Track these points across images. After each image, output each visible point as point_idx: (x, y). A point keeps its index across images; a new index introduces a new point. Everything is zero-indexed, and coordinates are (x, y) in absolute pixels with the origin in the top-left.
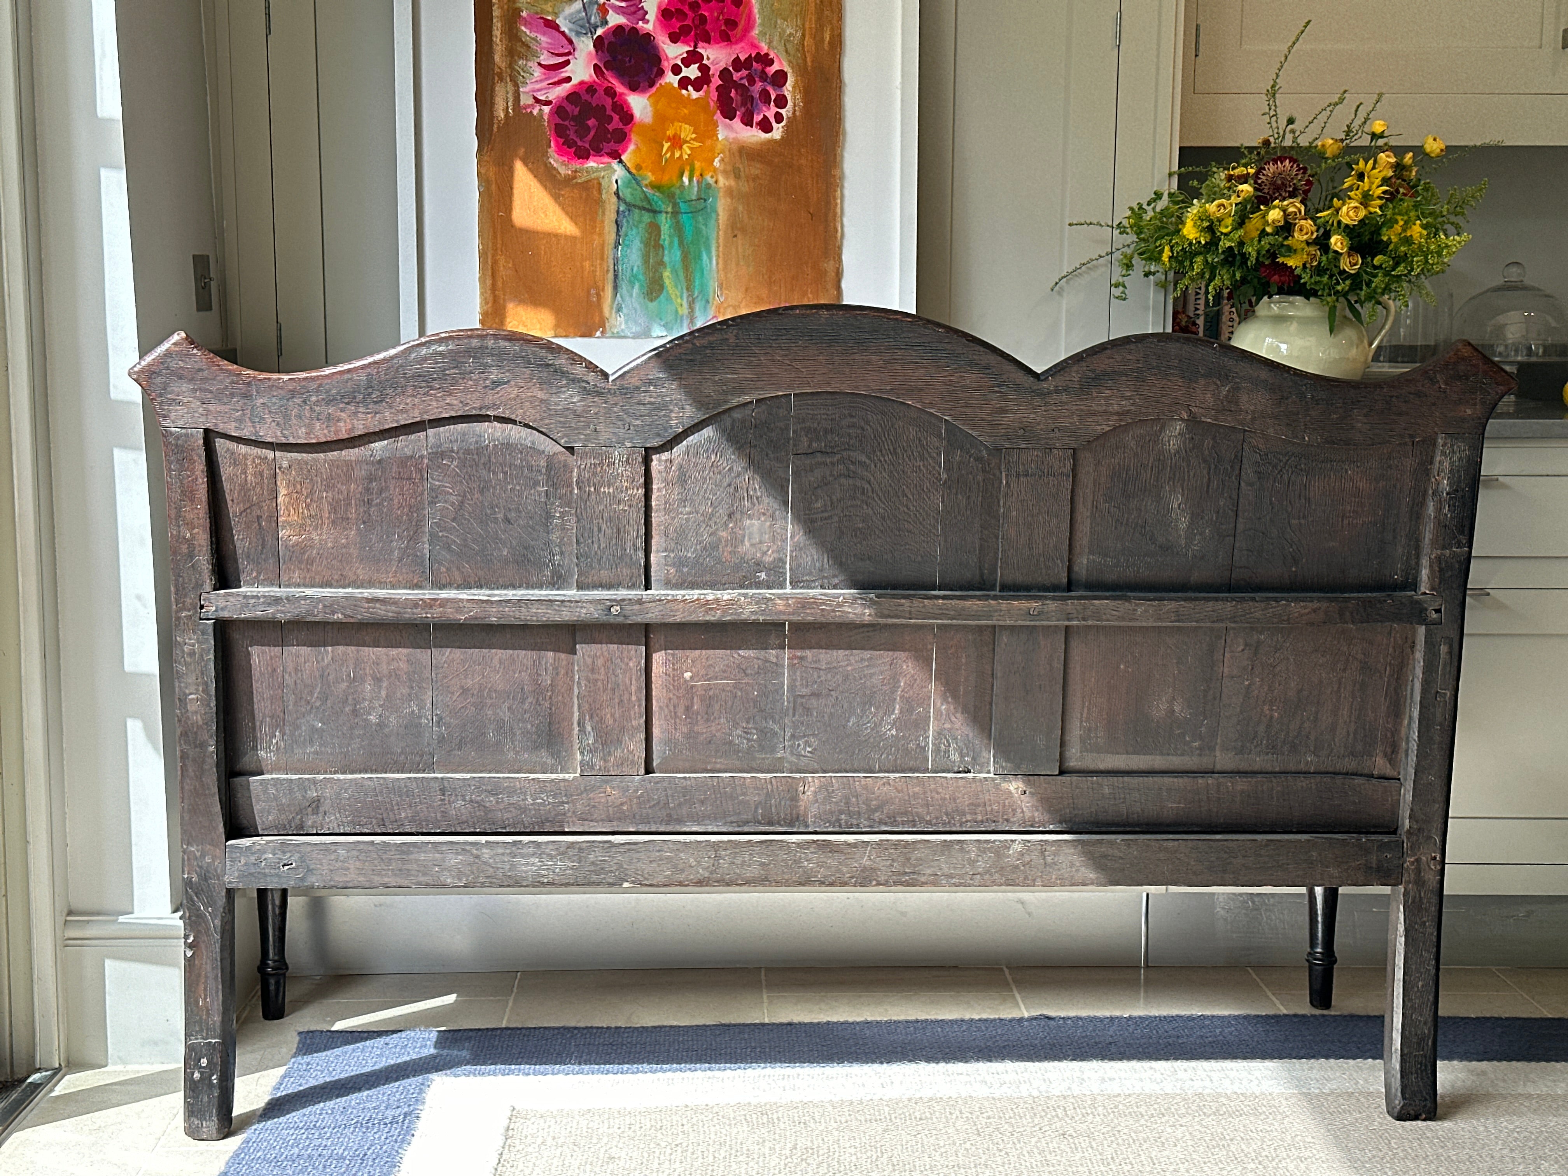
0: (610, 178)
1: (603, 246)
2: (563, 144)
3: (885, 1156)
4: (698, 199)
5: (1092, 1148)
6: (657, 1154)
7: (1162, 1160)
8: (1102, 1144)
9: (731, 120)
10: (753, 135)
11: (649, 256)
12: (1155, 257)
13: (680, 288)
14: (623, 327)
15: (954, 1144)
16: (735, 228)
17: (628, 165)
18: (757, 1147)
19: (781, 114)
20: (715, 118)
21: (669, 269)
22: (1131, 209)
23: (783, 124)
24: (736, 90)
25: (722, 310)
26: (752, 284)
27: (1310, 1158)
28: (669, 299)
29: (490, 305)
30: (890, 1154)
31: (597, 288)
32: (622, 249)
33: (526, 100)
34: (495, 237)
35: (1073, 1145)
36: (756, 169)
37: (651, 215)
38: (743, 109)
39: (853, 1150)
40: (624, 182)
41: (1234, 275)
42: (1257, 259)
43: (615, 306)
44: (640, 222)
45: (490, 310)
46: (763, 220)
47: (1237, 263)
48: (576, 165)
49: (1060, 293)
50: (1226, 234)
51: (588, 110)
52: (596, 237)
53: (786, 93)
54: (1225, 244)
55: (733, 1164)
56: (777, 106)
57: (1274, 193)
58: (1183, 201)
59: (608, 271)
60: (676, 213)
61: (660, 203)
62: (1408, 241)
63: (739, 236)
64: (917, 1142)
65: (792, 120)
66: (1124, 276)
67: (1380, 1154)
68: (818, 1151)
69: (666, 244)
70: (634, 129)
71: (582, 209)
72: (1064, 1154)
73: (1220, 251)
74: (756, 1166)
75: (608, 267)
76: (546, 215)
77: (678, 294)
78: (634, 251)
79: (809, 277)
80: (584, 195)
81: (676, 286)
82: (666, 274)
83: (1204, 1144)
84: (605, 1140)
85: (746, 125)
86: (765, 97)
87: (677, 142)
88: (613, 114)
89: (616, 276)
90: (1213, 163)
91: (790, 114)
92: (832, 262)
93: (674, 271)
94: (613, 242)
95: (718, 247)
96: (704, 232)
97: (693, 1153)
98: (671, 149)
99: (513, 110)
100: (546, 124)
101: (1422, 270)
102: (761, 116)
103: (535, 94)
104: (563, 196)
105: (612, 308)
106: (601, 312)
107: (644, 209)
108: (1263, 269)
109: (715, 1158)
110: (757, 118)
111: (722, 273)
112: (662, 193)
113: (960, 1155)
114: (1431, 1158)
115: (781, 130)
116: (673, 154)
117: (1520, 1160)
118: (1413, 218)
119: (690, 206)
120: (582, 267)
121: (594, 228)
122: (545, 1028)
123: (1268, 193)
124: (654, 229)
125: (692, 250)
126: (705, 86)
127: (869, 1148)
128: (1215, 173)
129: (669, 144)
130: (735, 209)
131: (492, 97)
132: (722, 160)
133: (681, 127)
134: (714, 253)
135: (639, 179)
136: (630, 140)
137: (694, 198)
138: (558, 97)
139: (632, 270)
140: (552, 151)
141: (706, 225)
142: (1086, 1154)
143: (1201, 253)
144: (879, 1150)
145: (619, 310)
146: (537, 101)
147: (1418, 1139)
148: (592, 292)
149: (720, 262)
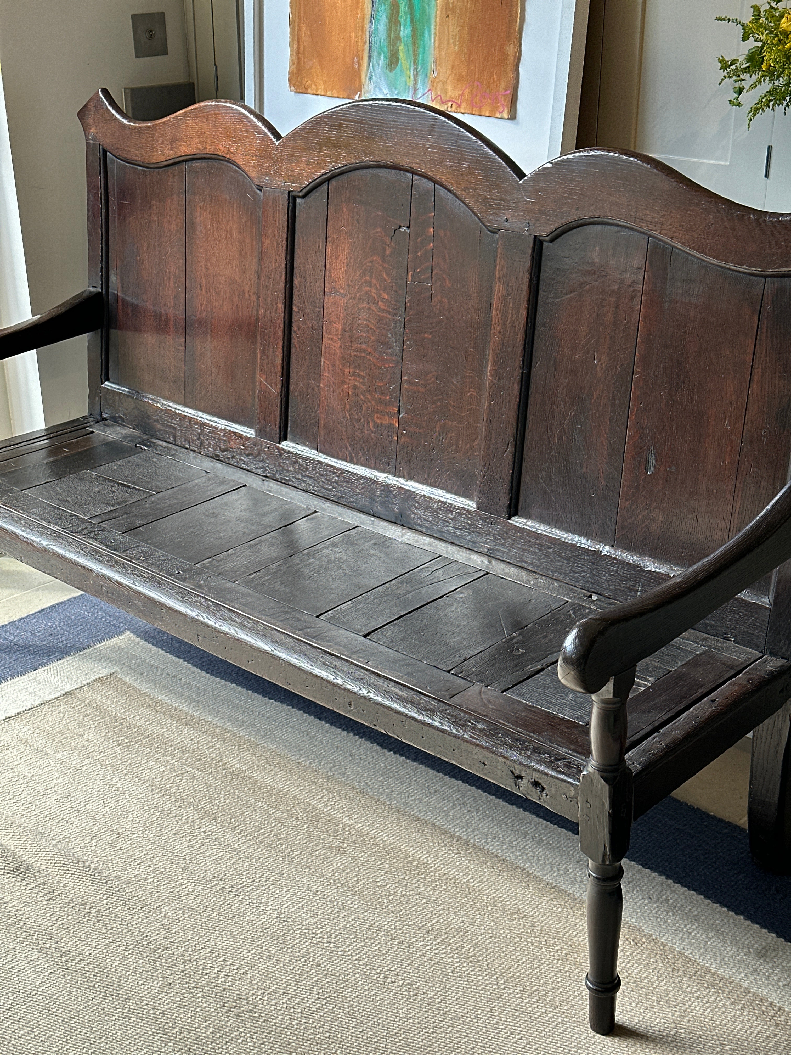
1: (363, 19)
11: (391, 31)
13: (409, 61)
14: (372, 92)
16: (448, 9)
21: (402, 44)
25: (435, 84)
26: (457, 63)
28: (402, 70)
29: (295, 66)
31: (358, 57)
32: (375, 22)
43: (369, 74)
45: (295, 70)
52: (360, 11)
59: (366, 42)
63: (451, 17)
69: (402, 20)
75: (366, 38)
77: (408, 66)
78: (382, 25)
79: (496, 59)
81: (407, 59)
82: (401, 48)
89: (370, 47)
92: (512, 46)
93: (406, 45)
94: (370, 16)
95: (436, 26)
96: (427, 11)
105: (366, 76)
106: (360, 77)
111: (437, 51)
120: (350, 37)
124: (395, 7)
125: (418, 27)
134: (433, 31)
139: (380, 42)
145: (371, 77)
148: (355, 60)
149: (437, 38)
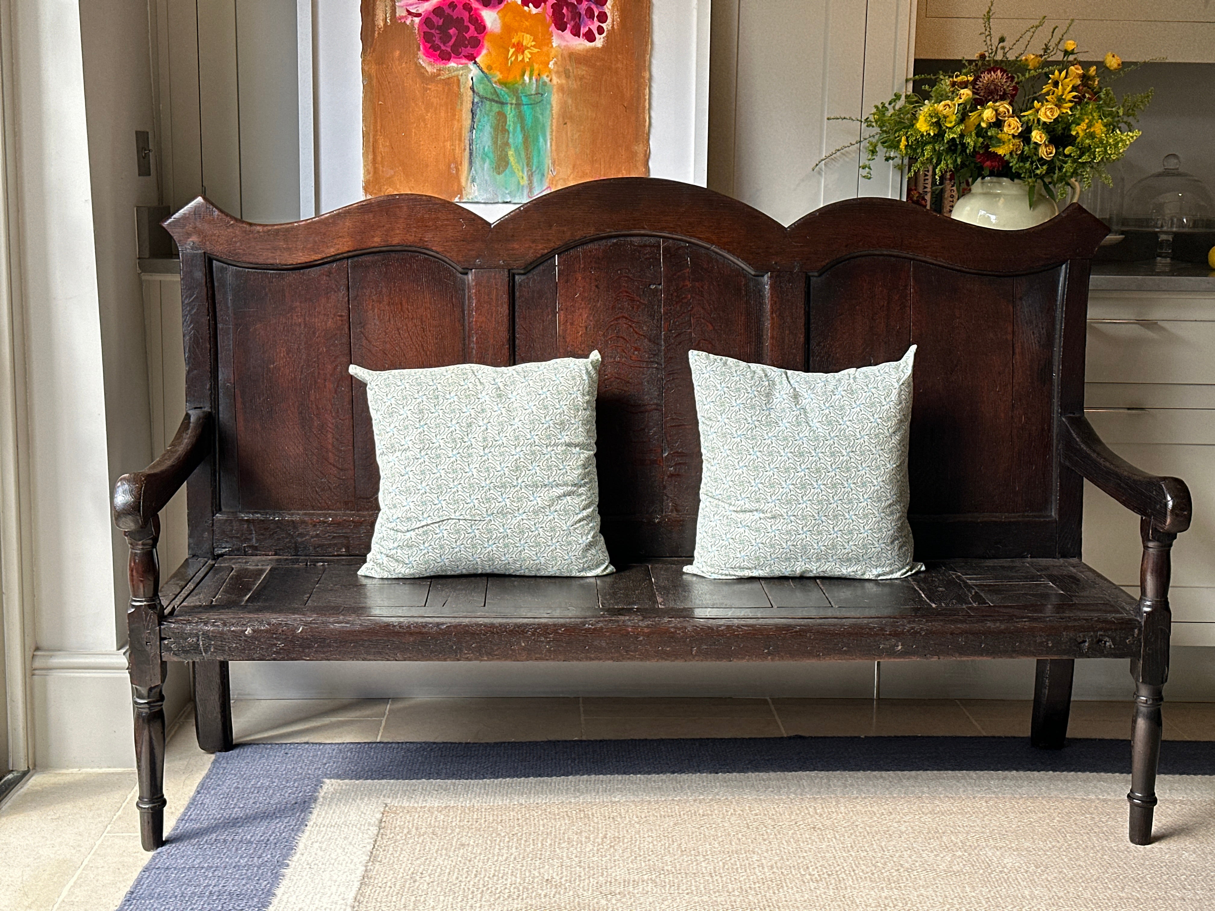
0: (467, 76)
1: (461, 129)
2: (430, 48)
3: (675, 844)
4: (536, 94)
5: (835, 838)
6: (498, 842)
7: (889, 848)
8: (844, 836)
9: (563, 31)
10: (580, 44)
11: (497, 138)
12: (895, 146)
13: (521, 164)
14: (476, 194)
15: (729, 835)
16: (566, 117)
17: (482, 65)
18: (576, 837)
19: (602, 27)
20: (550, 29)
21: (513, 149)
22: (876, 107)
23: (604, 35)
24: (567, 8)
25: (554, 182)
26: (578, 163)
27: (1004, 847)
28: (513, 173)
29: (371, 175)
30: (679, 842)
31: (456, 163)
32: (476, 132)
33: (401, 12)
34: (376, 122)
35: (821, 837)
36: (582, 71)
37: (500, 105)
38: (572, 23)
39: (650, 839)
40: (478, 79)
41: (956, 160)
42: (974, 147)
43: (470, 177)
44: (491, 111)
45: (371, 179)
46: (588, 111)
47: (959, 151)
48: (440, 65)
49: (819, 173)
50: (950, 128)
51: (450, 21)
52: (456, 123)
53: (607, 11)
54: (949, 136)
55: (557, 849)
56: (599, 21)
57: (988, 96)
58: (917, 102)
59: (465, 149)
60: (518, 105)
61: (506, 96)
62: (1092, 136)
63: (569, 124)
64: (700, 833)
65: (612, 32)
66: (869, 160)
67: (1058, 845)
68: (623, 840)
69: (511, 129)
70: (486, 37)
71: (445, 99)
72: (814, 843)
73: (946, 141)
74: (575, 851)
75: (465, 146)
76: (416, 104)
77: (520, 169)
78: (485, 134)
79: (624, 157)
80: (446, 88)
81: (518, 162)
82: (511, 153)
83: (922, 836)
84: (457, 830)
85: (575, 35)
86: (590, 13)
87: (520, 48)
88: (470, 25)
89: (471, 154)
90: (941, 72)
91: (610, 28)
92: (641, 145)
93: (517, 150)
94: (469, 126)
95: (552, 132)
96: (541, 120)
97: (526, 841)
98: (516, 53)
99: (391, 20)
100: (416, 31)
101: (1102, 159)
102: (587, 29)
103: (408, 8)
104: (430, 89)
105: (467, 179)
106: (459, 182)
107: (493, 100)
108: (978, 156)
109: (543, 844)
110: (584, 30)
111: (555, 154)
112: (508, 88)
113: (733, 843)
114: (1098, 849)
115: (602, 40)
116: (517, 58)
117: (1166, 851)
118: (1096, 118)
119: (530, 99)
120: (444, 146)
121: (454, 115)
122: (411, 743)
123: (984, 96)
124: (502, 116)
125: (531, 134)
126: (543, 4)
127: (663, 838)
128: (942, 80)
129: (514, 49)
130: (565, 103)
131: (374, 9)
132: (556, 63)
133: (523, 36)
134: (548, 137)
135: (490, 77)
136: (483, 46)
137: (533, 92)
138: (426, 10)
139: (484, 149)
140: (421, 54)
141: (542, 114)
142: (831, 843)
143: (930, 143)
144: (670, 839)
145: (473, 181)
146: (410, 13)
147: (1088, 833)
148: (452, 166)
149: (553, 144)
